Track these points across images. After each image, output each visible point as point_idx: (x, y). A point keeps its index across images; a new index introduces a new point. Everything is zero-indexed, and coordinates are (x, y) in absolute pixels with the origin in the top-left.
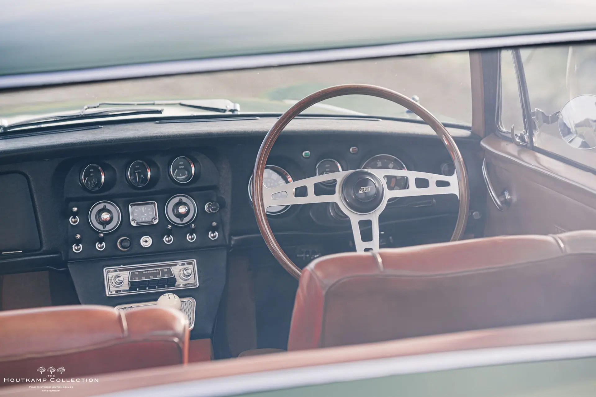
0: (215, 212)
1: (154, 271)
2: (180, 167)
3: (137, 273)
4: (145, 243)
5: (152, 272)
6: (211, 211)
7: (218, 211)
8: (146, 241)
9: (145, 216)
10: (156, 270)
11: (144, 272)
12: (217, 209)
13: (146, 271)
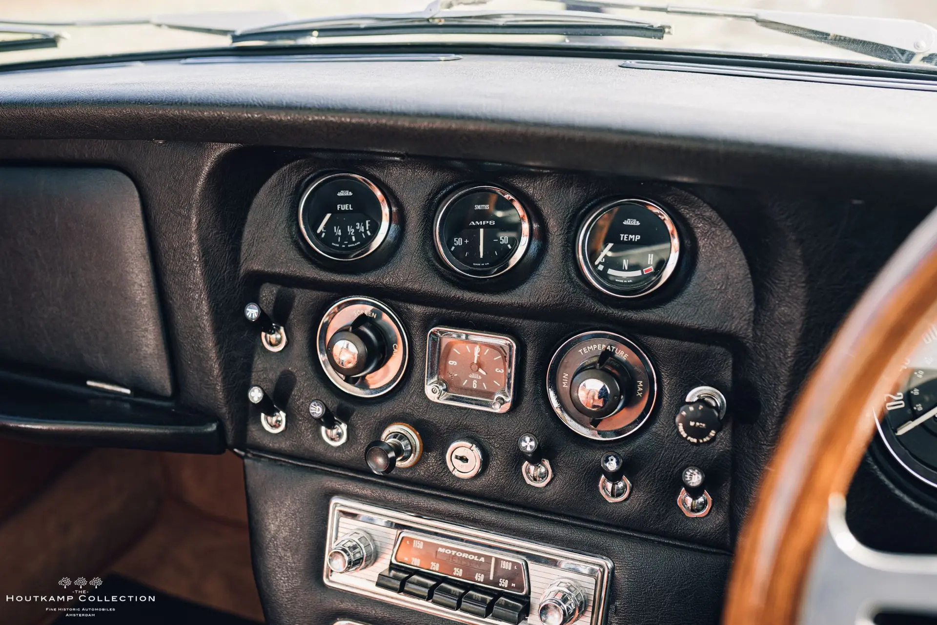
0: (698, 444)
1: (472, 557)
2: (624, 237)
3: (421, 546)
4: (458, 463)
5: (465, 555)
6: (685, 435)
7: (708, 442)
8: (464, 459)
9: (480, 374)
10: (480, 556)
11: (440, 550)
12: (707, 434)
13: (447, 548)
